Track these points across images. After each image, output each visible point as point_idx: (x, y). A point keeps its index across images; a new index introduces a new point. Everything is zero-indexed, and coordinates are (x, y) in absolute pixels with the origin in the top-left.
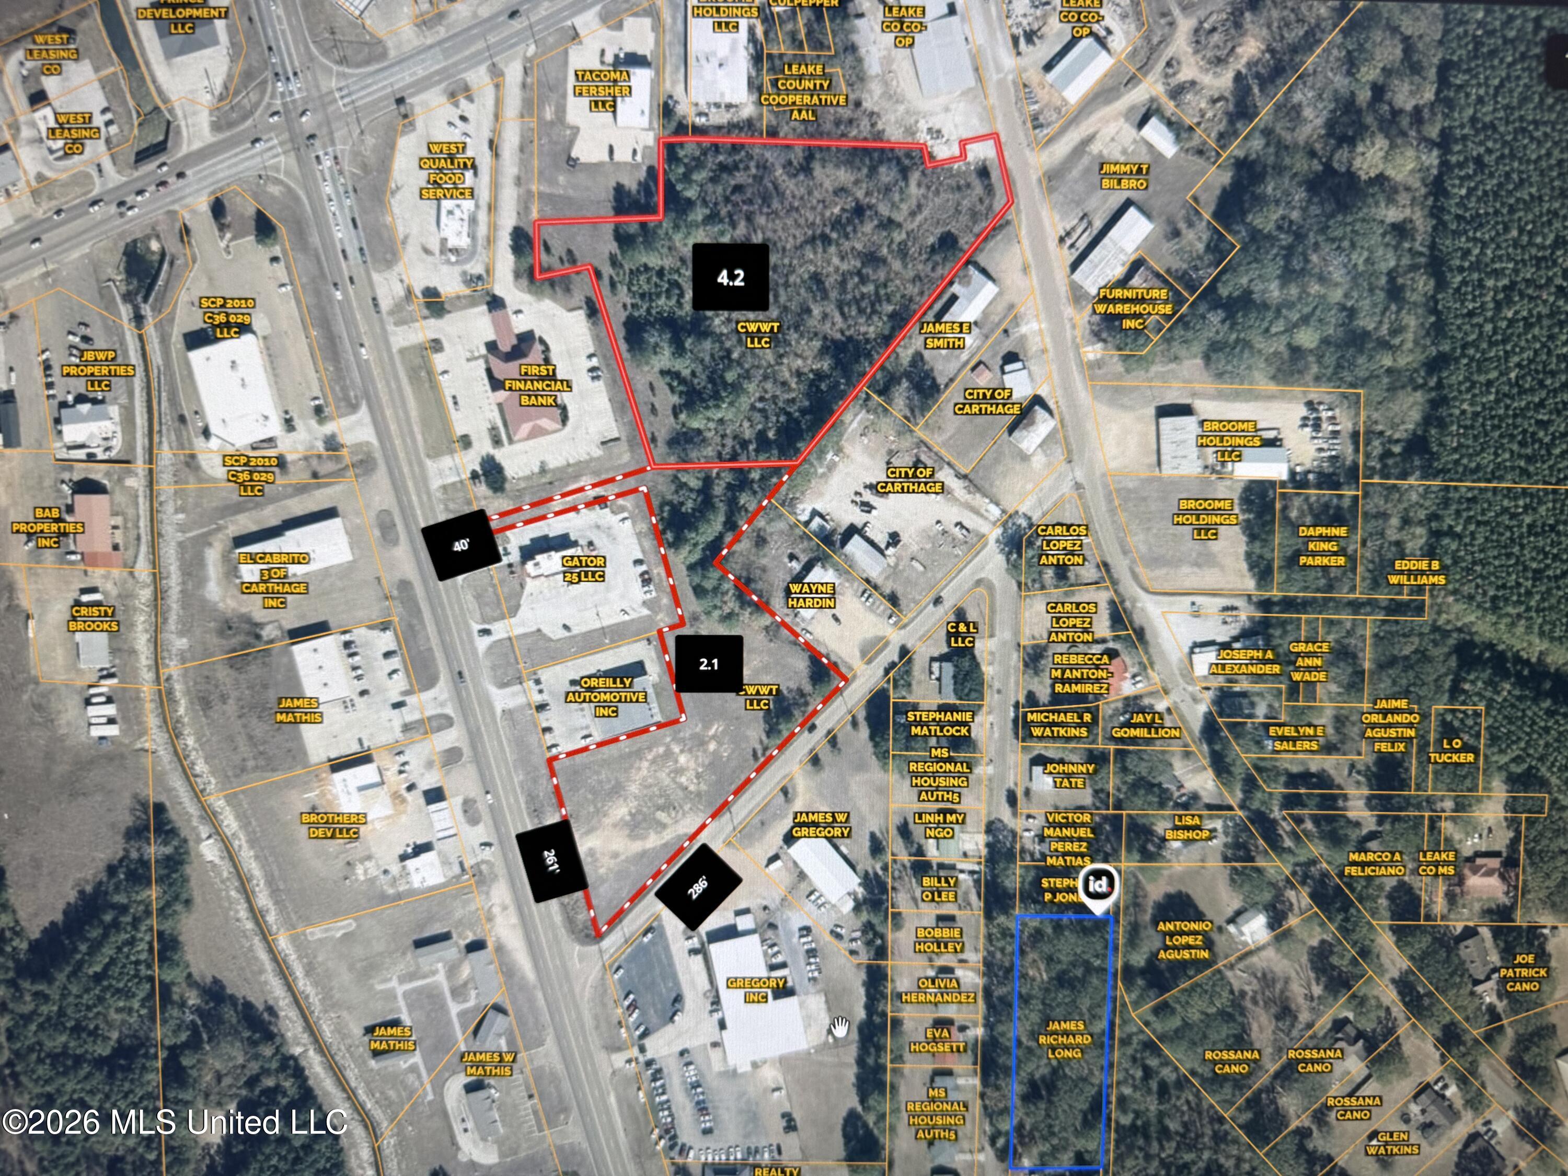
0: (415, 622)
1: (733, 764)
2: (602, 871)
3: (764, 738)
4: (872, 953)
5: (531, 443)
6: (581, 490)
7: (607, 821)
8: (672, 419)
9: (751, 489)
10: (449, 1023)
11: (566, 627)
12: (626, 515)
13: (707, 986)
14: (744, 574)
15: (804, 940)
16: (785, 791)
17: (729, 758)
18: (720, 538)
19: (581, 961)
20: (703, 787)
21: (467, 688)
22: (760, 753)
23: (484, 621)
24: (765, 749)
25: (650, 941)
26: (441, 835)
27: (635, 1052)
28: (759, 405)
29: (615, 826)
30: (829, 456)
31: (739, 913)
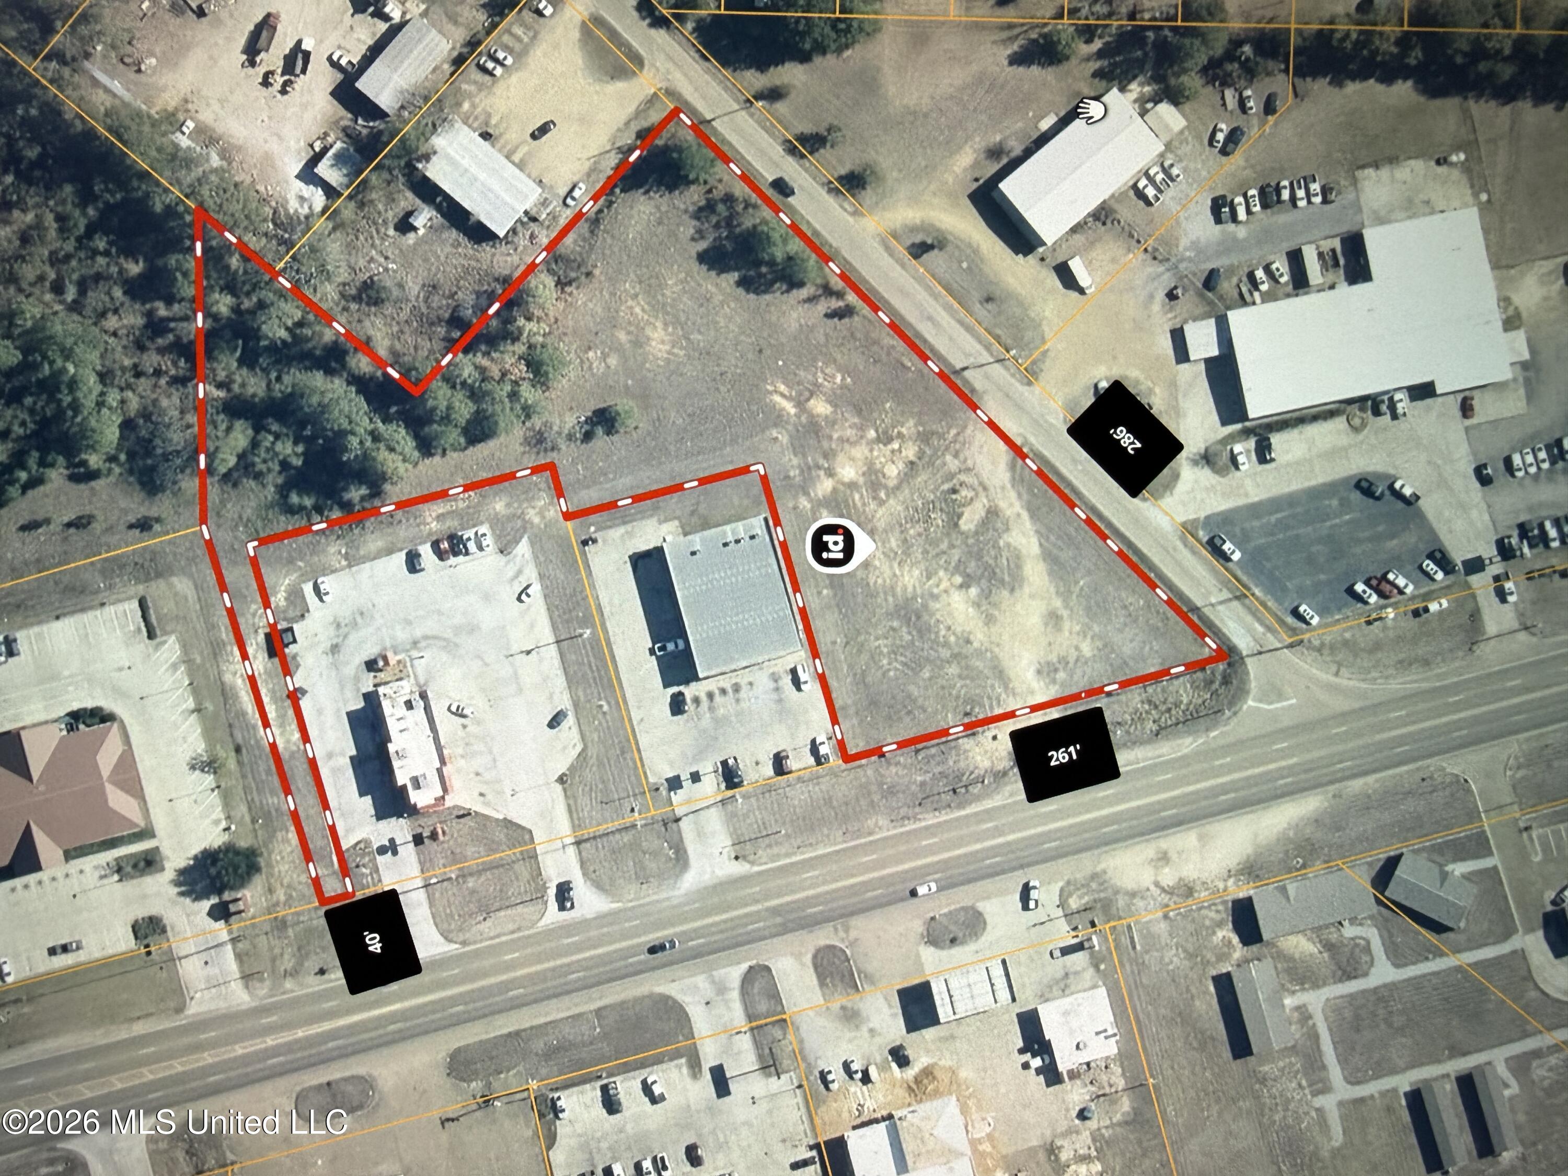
0: (539, 1045)
1: (859, 362)
2: (1087, 649)
3: (804, 293)
4: (1271, 64)
5: (150, 790)
6: (252, 680)
7: (979, 637)
8: (98, 484)
9: (252, 312)
10: (1416, 983)
11: (555, 722)
12: (308, 588)
13: (1339, 423)
14: (441, 330)
15: (1242, 214)
16: (920, 250)
17: (846, 371)
18: (361, 384)
19: (1281, 696)
20: (909, 427)
21: (687, 936)
22: (835, 304)
23: (541, 897)
24: (828, 291)
25: (1238, 545)
26: (1004, 995)
27: (1481, 582)
28: (71, 294)
29: (990, 620)
30: (184, 142)
31: (1182, 353)
